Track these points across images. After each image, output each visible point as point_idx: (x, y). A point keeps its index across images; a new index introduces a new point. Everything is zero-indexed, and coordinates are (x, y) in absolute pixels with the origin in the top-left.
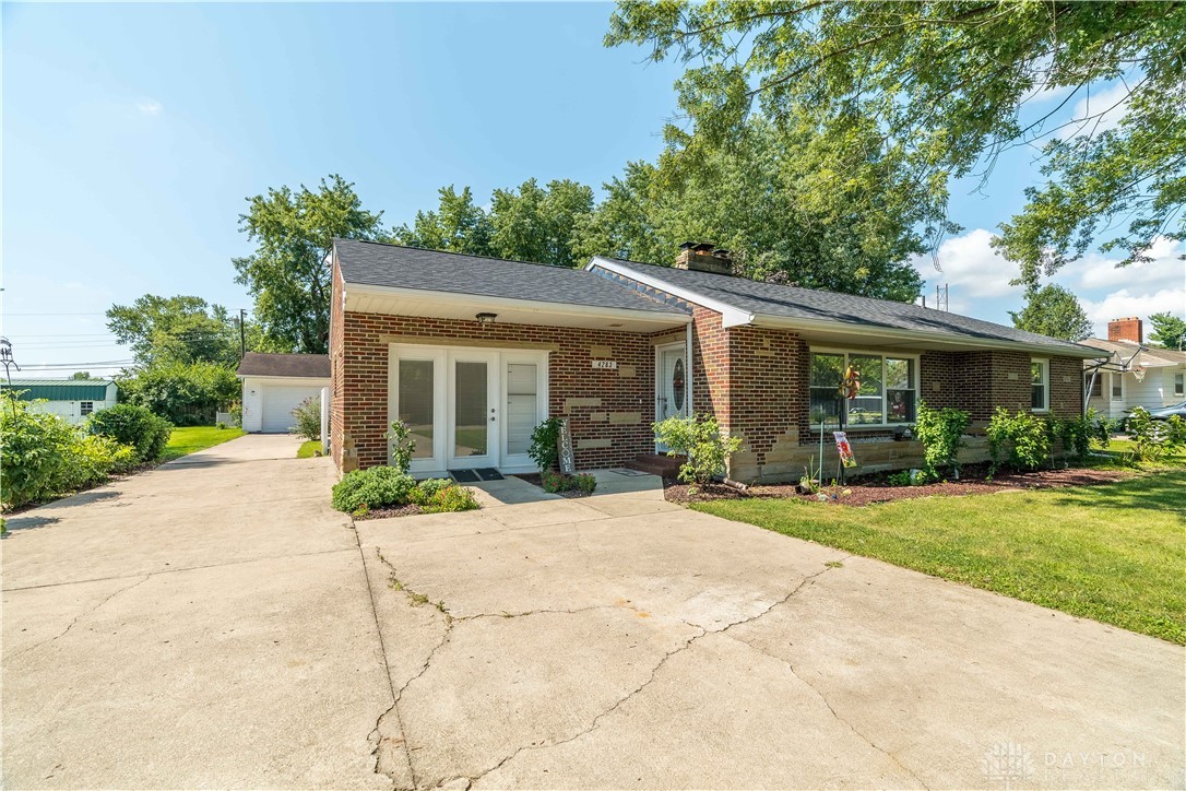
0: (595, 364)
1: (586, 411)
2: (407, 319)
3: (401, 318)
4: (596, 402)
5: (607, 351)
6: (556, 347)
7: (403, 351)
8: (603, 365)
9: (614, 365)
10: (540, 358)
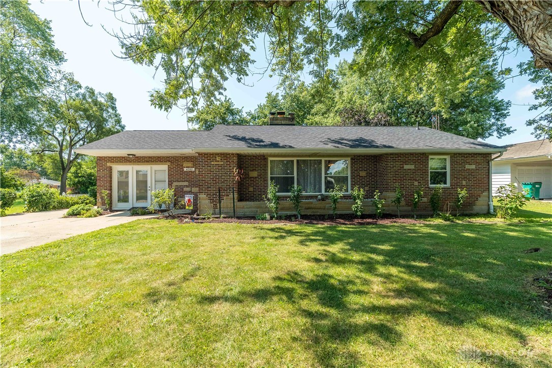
0: (185, 169)
1: (182, 187)
2: (115, 157)
3: (114, 157)
4: (186, 183)
5: (190, 164)
6: (169, 163)
7: (117, 168)
8: (189, 169)
9: (193, 169)
10: (164, 167)
